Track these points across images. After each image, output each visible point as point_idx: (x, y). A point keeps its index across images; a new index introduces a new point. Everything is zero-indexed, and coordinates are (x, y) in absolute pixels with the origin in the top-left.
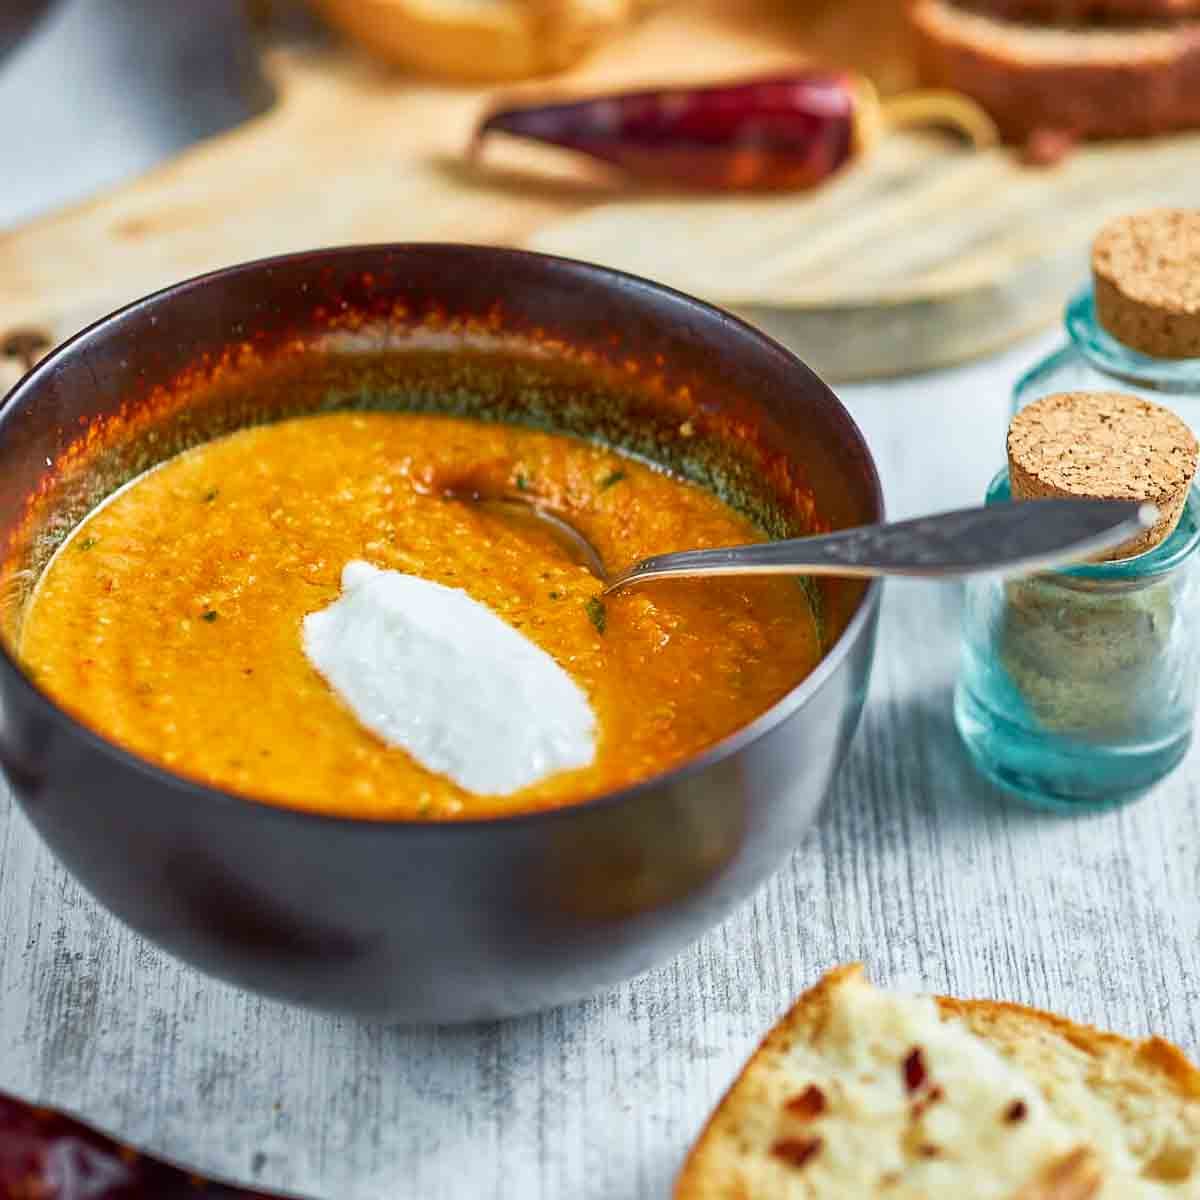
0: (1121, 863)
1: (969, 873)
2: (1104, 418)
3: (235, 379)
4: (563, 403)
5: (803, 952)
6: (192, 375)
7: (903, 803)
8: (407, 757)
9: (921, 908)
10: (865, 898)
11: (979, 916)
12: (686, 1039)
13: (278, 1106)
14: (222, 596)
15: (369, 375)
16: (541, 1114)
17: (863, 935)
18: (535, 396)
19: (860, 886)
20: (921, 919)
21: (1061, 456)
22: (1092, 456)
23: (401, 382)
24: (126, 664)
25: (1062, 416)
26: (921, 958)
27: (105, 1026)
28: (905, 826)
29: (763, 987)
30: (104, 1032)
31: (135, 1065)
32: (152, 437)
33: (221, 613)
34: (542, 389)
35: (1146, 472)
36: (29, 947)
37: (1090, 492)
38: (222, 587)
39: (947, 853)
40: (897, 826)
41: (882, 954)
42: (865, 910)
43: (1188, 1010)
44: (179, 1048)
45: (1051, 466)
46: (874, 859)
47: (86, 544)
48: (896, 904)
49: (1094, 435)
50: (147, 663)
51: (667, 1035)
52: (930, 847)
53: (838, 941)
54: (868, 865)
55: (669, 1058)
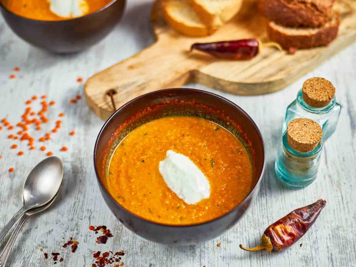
0: (304, 200)
1: (277, 202)
2: (305, 125)
3: (147, 113)
4: (206, 116)
5: (248, 220)
6: (139, 113)
7: (265, 186)
8: (176, 194)
9: (268, 210)
10: (259, 208)
11: (279, 212)
12: (226, 239)
13: (154, 253)
14: (145, 157)
15: (171, 110)
16: (200, 255)
17: (258, 216)
18: (201, 114)
19: (258, 205)
20: (269, 212)
21: (297, 134)
22: (303, 134)
23: (177, 111)
24: (127, 172)
25: (297, 124)
26: (268, 221)
27: (124, 235)
28: (266, 192)
29: (240, 227)
30: (124, 236)
31: (129, 244)
32: (132, 125)
33: (145, 161)
34: (202, 113)
35: (313, 138)
36: (111, 217)
37: (303, 142)
38: (146, 155)
39: (273, 197)
40: (264, 192)
41: (261, 220)
42: (259, 211)
43: (316, 233)
44: (137, 240)
45: (295, 136)
46: (260, 199)
47: (122, 144)
48: (264, 209)
49: (303, 129)
50: (131, 171)
51: (223, 238)
52: (270, 196)
53: (254, 217)
54: (259, 201)
55: (223, 243)
